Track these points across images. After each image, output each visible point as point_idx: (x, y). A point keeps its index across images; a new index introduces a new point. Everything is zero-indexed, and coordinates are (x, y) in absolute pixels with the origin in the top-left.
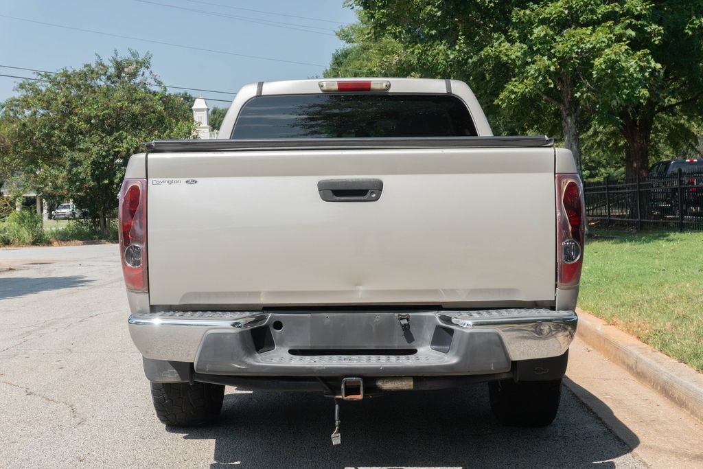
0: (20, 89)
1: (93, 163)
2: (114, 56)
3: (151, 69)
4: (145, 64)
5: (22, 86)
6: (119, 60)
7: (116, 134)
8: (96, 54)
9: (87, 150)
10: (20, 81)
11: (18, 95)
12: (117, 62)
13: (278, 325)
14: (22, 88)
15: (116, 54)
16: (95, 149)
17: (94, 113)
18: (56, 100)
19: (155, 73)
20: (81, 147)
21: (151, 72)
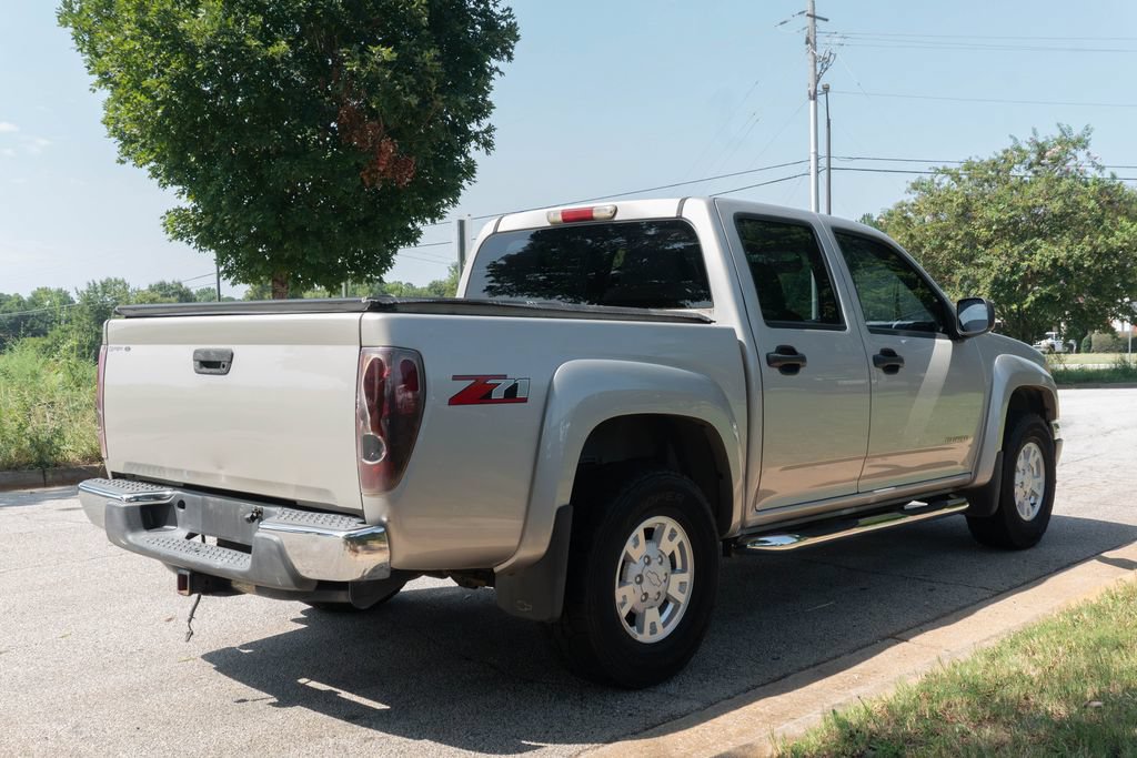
0: (913, 191)
1: (996, 281)
2: (1032, 136)
3: (1090, 149)
4: (1081, 143)
5: (915, 187)
6: (1040, 141)
7: (1027, 243)
8: (1011, 137)
9: (989, 265)
10: (914, 178)
11: (911, 198)
12: (1038, 145)
13: (182, 505)
14: (916, 189)
15: (1035, 133)
16: (997, 263)
17: (996, 216)
18: (951, 201)
19: (1094, 154)
20: (980, 261)
21: (1088, 154)
